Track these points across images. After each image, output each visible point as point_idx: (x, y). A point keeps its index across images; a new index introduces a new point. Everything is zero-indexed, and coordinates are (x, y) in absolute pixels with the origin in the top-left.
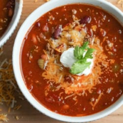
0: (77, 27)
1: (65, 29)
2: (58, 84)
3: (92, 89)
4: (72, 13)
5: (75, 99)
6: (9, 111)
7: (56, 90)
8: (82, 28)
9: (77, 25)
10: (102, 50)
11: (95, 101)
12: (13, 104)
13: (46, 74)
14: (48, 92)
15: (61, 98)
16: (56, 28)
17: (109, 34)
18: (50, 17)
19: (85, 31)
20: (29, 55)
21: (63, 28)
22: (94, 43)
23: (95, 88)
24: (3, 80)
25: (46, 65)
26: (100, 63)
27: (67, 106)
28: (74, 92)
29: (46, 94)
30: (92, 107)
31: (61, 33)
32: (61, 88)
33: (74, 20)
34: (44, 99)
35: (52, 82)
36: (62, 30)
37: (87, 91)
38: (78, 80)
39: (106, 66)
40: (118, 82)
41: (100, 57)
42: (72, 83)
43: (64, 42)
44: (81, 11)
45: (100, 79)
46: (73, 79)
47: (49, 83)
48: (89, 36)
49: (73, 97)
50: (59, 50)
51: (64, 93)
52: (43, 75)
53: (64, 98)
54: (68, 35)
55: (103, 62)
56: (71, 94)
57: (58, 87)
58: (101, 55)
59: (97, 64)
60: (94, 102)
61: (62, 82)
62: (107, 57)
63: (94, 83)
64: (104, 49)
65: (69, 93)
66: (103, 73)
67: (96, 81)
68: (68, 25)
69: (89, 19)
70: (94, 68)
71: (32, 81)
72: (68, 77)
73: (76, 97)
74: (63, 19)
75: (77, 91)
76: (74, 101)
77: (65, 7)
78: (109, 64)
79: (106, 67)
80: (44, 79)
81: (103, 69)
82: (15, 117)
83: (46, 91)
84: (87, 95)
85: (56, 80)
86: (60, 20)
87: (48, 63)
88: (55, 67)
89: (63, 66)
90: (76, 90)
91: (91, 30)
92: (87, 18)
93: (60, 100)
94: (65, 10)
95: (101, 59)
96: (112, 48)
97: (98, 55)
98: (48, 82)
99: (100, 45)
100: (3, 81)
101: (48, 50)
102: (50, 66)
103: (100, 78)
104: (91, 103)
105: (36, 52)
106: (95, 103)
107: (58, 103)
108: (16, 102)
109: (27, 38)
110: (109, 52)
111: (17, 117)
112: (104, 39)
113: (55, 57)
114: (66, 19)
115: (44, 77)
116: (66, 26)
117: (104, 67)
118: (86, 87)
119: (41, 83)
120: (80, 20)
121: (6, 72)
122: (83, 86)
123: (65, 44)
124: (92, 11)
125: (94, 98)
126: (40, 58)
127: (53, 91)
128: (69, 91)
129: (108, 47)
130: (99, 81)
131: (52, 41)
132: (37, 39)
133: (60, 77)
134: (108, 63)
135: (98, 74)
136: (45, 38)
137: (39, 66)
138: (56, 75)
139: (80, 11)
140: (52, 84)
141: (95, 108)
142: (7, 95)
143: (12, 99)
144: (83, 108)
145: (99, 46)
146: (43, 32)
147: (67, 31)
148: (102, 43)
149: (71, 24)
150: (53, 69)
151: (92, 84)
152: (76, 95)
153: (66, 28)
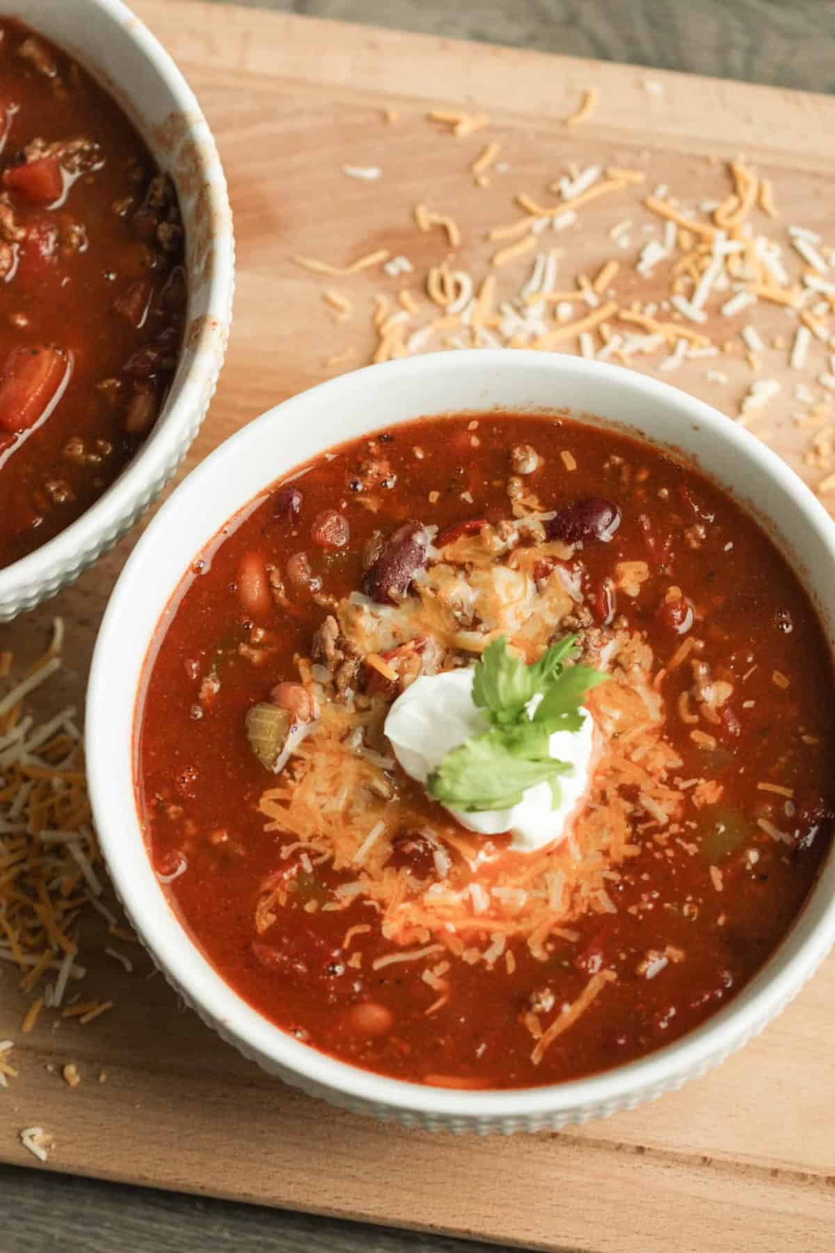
0: (525, 552)
1: (448, 551)
2: (349, 876)
3: (551, 938)
4: (508, 467)
5: (432, 978)
6: (29, 1025)
7: (329, 907)
8: (555, 560)
9: (526, 540)
10: (656, 717)
11: (556, 1010)
12: (61, 984)
13: (285, 803)
14: (276, 909)
15: (346, 956)
16: (398, 537)
17: (715, 631)
18: (374, 469)
19: (569, 582)
20: (204, 672)
21: (437, 543)
22: (615, 663)
23: (573, 937)
24: (30, 828)
25: (293, 743)
26: (630, 793)
27: (374, 1015)
28: (435, 937)
29: (265, 921)
30: (532, 1043)
31: (417, 574)
32: (361, 898)
33: (518, 509)
34: (247, 947)
35: (313, 855)
36: (431, 553)
37: (518, 944)
38: (474, 866)
39: (661, 812)
40: (721, 921)
41: (636, 756)
42: (437, 880)
43: (427, 628)
44: (570, 464)
45: (609, 886)
46: (442, 860)
47: (295, 857)
48: (586, 617)
49: (424, 964)
50: (389, 671)
51: (376, 934)
52: (266, 804)
53: (367, 962)
54: (459, 591)
55: (647, 785)
56: (416, 945)
57: (346, 894)
58: (647, 745)
59: (612, 793)
60: (547, 1019)
61: (374, 866)
62: (677, 763)
63: (572, 906)
64: (670, 709)
65: (404, 940)
66: (633, 851)
67: (584, 892)
68: (475, 532)
69: (607, 515)
70: (589, 811)
71: (191, 828)
72: (416, 837)
73: (444, 967)
74: (450, 494)
75: (459, 934)
76: (428, 987)
77: (474, 425)
78: (687, 804)
79: (663, 819)
80: (267, 828)
81: (641, 828)
82: (61, 1070)
83: (263, 904)
84: (511, 967)
85: (343, 846)
86: (434, 496)
87: (308, 740)
88: (350, 768)
89: (398, 772)
90: (451, 927)
91: (610, 587)
92: (600, 511)
93: (339, 969)
94: (475, 442)
95: (642, 764)
96: (720, 711)
97: (625, 740)
98: (285, 852)
99: (651, 682)
100: (30, 839)
101: (322, 660)
102: (321, 760)
103: (615, 877)
104: (530, 1020)
105: (246, 661)
106: (556, 1028)
107: (323, 989)
108: (81, 973)
109: (206, 569)
110: (696, 735)
111: (71, 1070)
112: (681, 655)
113: (359, 710)
114: (467, 496)
115: (269, 820)
116: (462, 539)
117: (648, 817)
118: (517, 918)
119: (241, 851)
120: (551, 515)
121: (57, 782)
122: (498, 912)
123: (431, 640)
124: (633, 474)
125: (556, 991)
126: (268, 698)
127: (310, 907)
128: (408, 927)
129: (696, 705)
130: (602, 895)
131: (358, 609)
132: (269, 586)
133: (366, 832)
134: (677, 796)
135: (606, 853)
136: (316, 584)
137: (247, 745)
138: (347, 818)
139: (561, 463)
140: (308, 867)
141: (548, 1054)
142: (31, 924)
143: (61, 955)
144: (476, 1039)
145: (640, 689)
146: (315, 550)
147: (461, 567)
148: (662, 673)
149: (496, 526)
150: (335, 779)
151: (558, 907)
152: (448, 955)
153: (461, 548)
